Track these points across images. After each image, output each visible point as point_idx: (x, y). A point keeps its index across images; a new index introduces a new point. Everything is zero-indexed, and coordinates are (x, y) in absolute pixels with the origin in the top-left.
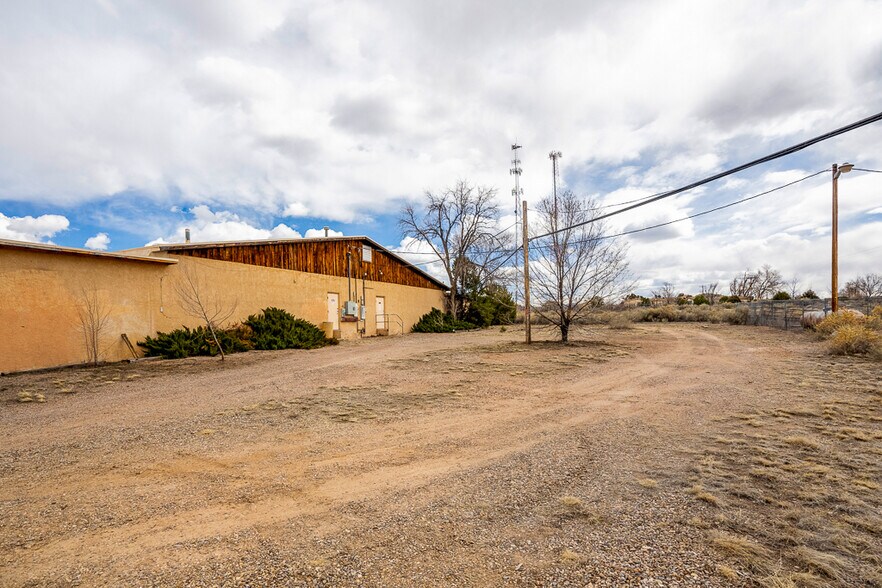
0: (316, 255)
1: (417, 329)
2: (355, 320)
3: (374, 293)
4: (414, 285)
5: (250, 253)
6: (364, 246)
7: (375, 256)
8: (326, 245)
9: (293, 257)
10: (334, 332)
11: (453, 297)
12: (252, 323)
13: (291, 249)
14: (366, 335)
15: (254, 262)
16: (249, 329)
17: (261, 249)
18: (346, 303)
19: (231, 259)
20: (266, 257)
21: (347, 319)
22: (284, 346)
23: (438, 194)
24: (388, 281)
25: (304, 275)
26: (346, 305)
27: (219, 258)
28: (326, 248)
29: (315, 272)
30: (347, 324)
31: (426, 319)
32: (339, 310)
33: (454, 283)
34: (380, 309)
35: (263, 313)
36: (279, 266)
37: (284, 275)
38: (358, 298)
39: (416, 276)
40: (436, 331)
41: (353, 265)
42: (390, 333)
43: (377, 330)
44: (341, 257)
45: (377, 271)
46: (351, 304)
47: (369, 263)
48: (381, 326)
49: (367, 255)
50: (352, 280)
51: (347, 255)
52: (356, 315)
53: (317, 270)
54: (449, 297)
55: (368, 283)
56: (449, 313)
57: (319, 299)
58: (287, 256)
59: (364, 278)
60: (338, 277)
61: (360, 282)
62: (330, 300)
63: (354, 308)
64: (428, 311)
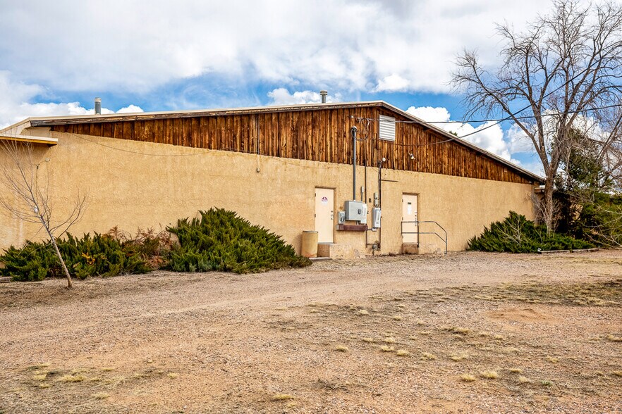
0: (296, 131)
1: (477, 246)
2: (362, 229)
3: (399, 188)
4: (475, 176)
5: (184, 130)
6: (382, 117)
7: (401, 132)
8: (314, 116)
9: (256, 135)
10: (320, 246)
11: (550, 195)
12: (181, 230)
13: (253, 123)
14: (382, 252)
15: (190, 143)
16: (174, 238)
17: (203, 123)
18: (346, 203)
19: (152, 138)
20: (210, 137)
21: (347, 226)
22: (207, 267)
23: (522, 32)
24: (426, 169)
25: (273, 161)
26: (346, 207)
27: (134, 137)
28: (314, 121)
29: (295, 156)
30: (348, 236)
31: (495, 230)
32: (335, 214)
33: (552, 173)
34: (409, 211)
35: (200, 217)
36: (232, 148)
37: (241, 162)
38: (370, 196)
39: (478, 161)
40: (507, 250)
41: (362, 146)
42: (422, 250)
43: (403, 246)
44: (341, 134)
45: (405, 153)
46: (354, 206)
47: (390, 143)
48: (410, 239)
49: (388, 130)
50: (360, 169)
51: (352, 131)
52: (364, 221)
53: (298, 153)
54: (542, 194)
55: (387, 173)
56: (542, 222)
57: (300, 197)
58: (246, 132)
59: (380, 165)
60: (335, 165)
61: (373, 172)
62: (319, 198)
63: (360, 211)
64: (502, 217)
